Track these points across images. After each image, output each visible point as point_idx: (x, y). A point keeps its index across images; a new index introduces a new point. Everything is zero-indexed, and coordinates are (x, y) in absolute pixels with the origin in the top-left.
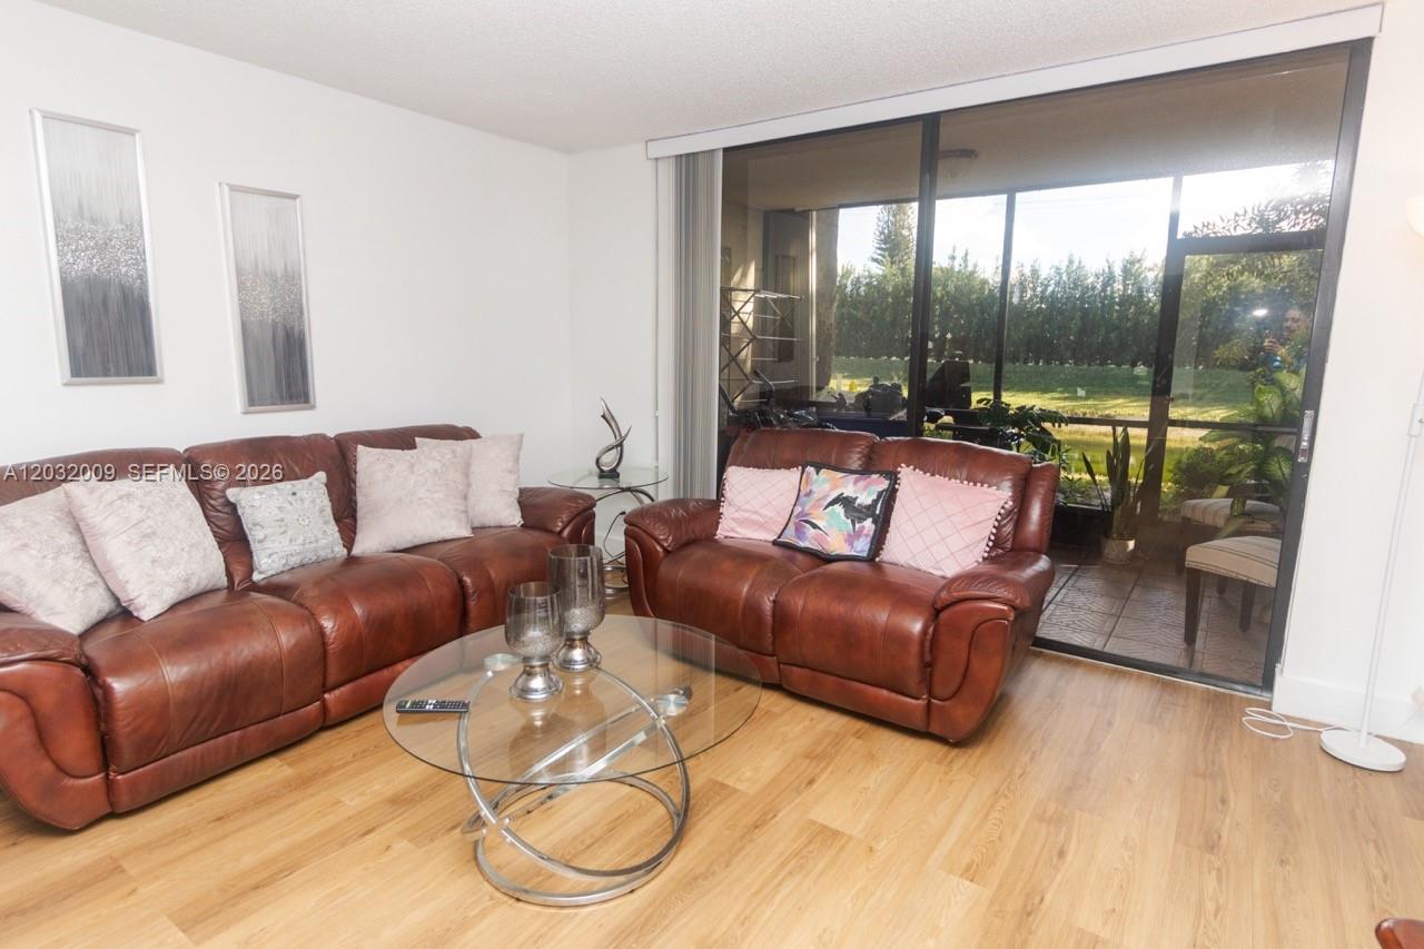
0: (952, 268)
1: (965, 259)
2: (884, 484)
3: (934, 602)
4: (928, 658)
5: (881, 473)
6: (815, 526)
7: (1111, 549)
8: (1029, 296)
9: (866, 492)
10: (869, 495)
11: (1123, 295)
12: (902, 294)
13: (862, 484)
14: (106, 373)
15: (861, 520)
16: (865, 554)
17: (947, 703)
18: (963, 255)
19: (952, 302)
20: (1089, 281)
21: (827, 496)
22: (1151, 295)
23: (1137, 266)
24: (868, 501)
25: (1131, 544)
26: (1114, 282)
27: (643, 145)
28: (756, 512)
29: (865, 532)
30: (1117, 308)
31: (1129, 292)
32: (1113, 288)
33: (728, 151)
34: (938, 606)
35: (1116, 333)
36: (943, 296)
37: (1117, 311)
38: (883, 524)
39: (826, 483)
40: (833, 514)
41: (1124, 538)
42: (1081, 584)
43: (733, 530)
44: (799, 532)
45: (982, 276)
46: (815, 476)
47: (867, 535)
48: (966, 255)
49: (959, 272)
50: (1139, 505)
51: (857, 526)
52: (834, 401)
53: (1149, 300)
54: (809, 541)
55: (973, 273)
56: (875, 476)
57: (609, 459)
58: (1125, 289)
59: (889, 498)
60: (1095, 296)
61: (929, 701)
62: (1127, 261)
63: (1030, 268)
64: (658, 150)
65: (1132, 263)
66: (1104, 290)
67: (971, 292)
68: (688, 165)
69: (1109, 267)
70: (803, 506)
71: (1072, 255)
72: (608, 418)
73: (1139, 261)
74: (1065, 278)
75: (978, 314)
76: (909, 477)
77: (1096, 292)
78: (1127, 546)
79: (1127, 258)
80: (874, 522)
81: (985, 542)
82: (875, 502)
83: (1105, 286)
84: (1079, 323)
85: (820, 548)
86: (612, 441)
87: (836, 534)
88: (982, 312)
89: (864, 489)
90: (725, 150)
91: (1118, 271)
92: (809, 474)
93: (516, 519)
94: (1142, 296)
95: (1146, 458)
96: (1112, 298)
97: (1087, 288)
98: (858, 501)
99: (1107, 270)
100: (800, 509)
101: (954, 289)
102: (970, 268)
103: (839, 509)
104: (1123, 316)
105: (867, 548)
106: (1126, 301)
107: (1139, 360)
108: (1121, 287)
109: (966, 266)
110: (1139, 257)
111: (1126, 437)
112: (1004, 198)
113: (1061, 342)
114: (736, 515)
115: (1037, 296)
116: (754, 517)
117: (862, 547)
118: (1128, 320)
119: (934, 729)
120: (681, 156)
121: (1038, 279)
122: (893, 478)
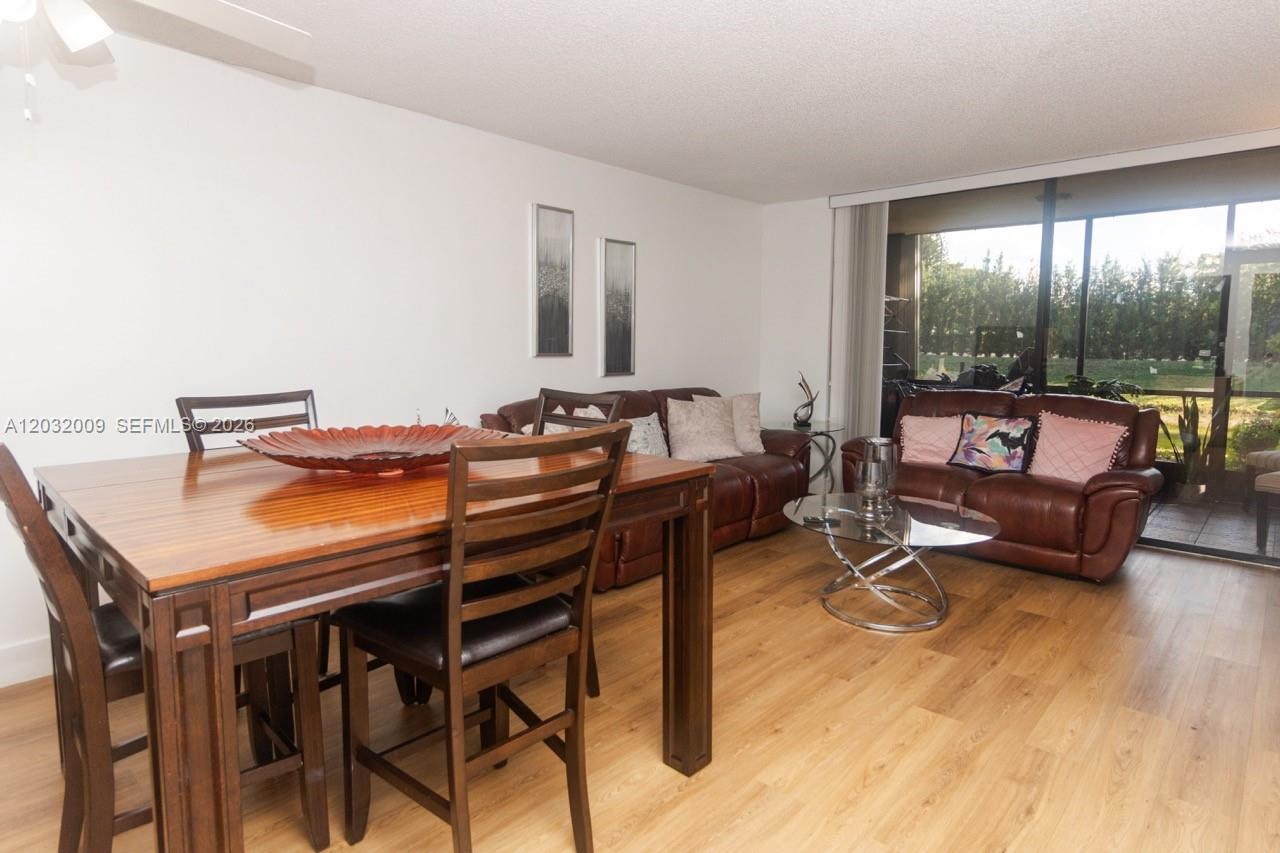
0: (987, 268)
1: (1000, 261)
2: (1028, 424)
3: (1083, 493)
4: (1081, 526)
5: (1025, 417)
6: (980, 451)
7: (1186, 492)
8: (1063, 294)
9: (1015, 431)
10: (1018, 431)
11: (1160, 292)
12: (937, 294)
13: (1012, 424)
14: (550, 351)
15: (1014, 447)
16: (1019, 469)
17: (1095, 556)
18: (998, 258)
19: (988, 302)
20: (1126, 279)
21: (987, 432)
22: (1190, 291)
23: (1174, 264)
24: (1019, 435)
25: (1203, 488)
26: (1151, 280)
27: (827, 199)
28: (931, 445)
29: (1018, 455)
30: (1154, 304)
31: (1167, 289)
32: (1149, 285)
33: (892, 202)
34: (1088, 492)
35: (1155, 327)
36: (978, 296)
37: (1155, 307)
38: (1030, 451)
39: (982, 425)
40: (993, 444)
41: (1196, 483)
42: (1163, 514)
43: (915, 457)
44: (968, 455)
45: (1016, 278)
46: (975, 420)
47: (1019, 457)
48: (1001, 258)
49: (994, 273)
50: (1208, 457)
51: (1012, 451)
52: (940, 379)
53: (1188, 297)
54: (977, 461)
55: (1007, 274)
56: (1020, 419)
57: (802, 413)
58: (1162, 287)
59: (1033, 433)
60: (1132, 294)
61: (1081, 556)
62: (1164, 261)
63: (1065, 269)
64: (837, 202)
65: (1169, 262)
66: (1141, 288)
67: (1005, 293)
68: (862, 213)
69: (1146, 267)
70: (969, 439)
71: (1108, 255)
72: (804, 385)
73: (1175, 260)
74: (1100, 277)
75: (1013, 312)
76: (1047, 419)
77: (1133, 290)
78: (1199, 490)
79: (1163, 258)
80: (1023, 449)
81: (1110, 459)
82: (1023, 436)
83: (1142, 283)
84: (1116, 320)
85: (984, 466)
86: (806, 401)
87: (995, 457)
88: (1017, 310)
89: (1015, 427)
90: (890, 202)
91: (1154, 270)
92: (968, 420)
93: (761, 449)
94: (1179, 292)
95: (1213, 421)
96: (1150, 295)
97: (1124, 287)
98: (1011, 435)
99: (1143, 269)
100: (966, 441)
101: (988, 290)
102: (1005, 270)
103: (997, 441)
104: (1162, 312)
105: (1020, 465)
106: (1163, 297)
107: (1179, 354)
108: (1158, 285)
109: (1000, 269)
110: (1175, 256)
111: (1195, 406)
112: (1083, 222)
113: (1098, 337)
114: (916, 447)
115: (1072, 295)
116: (931, 448)
117: (1017, 464)
118: (1167, 315)
119: (1086, 572)
120: (856, 206)
121: (1073, 278)
122: (1035, 420)
